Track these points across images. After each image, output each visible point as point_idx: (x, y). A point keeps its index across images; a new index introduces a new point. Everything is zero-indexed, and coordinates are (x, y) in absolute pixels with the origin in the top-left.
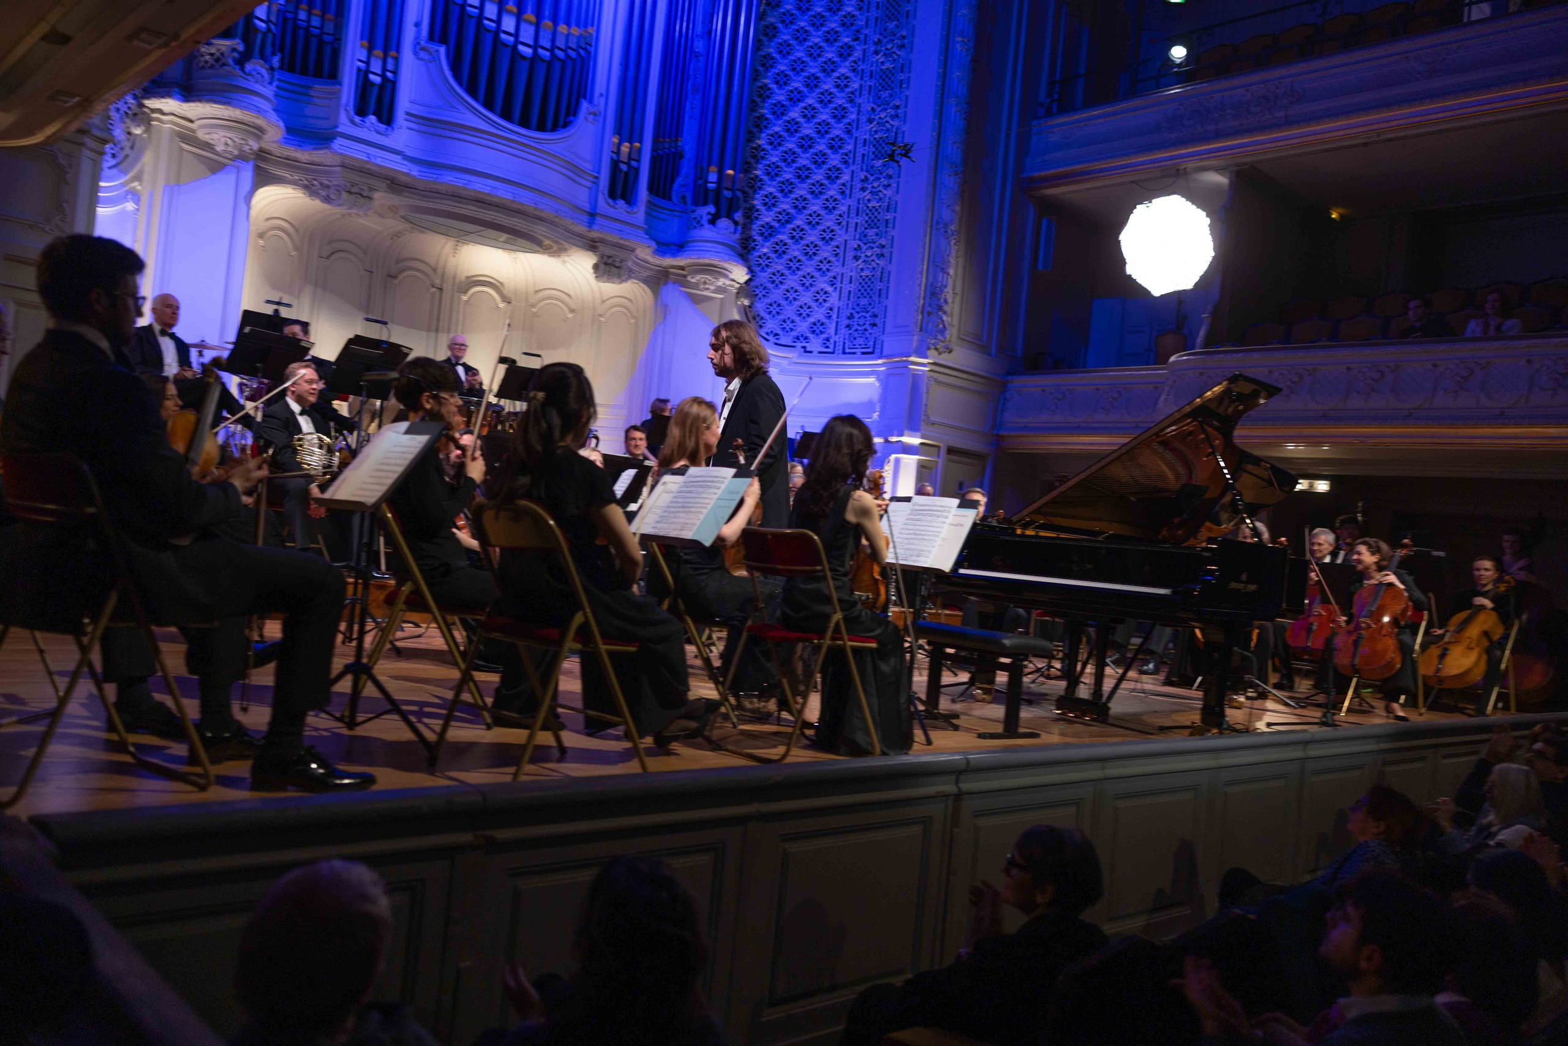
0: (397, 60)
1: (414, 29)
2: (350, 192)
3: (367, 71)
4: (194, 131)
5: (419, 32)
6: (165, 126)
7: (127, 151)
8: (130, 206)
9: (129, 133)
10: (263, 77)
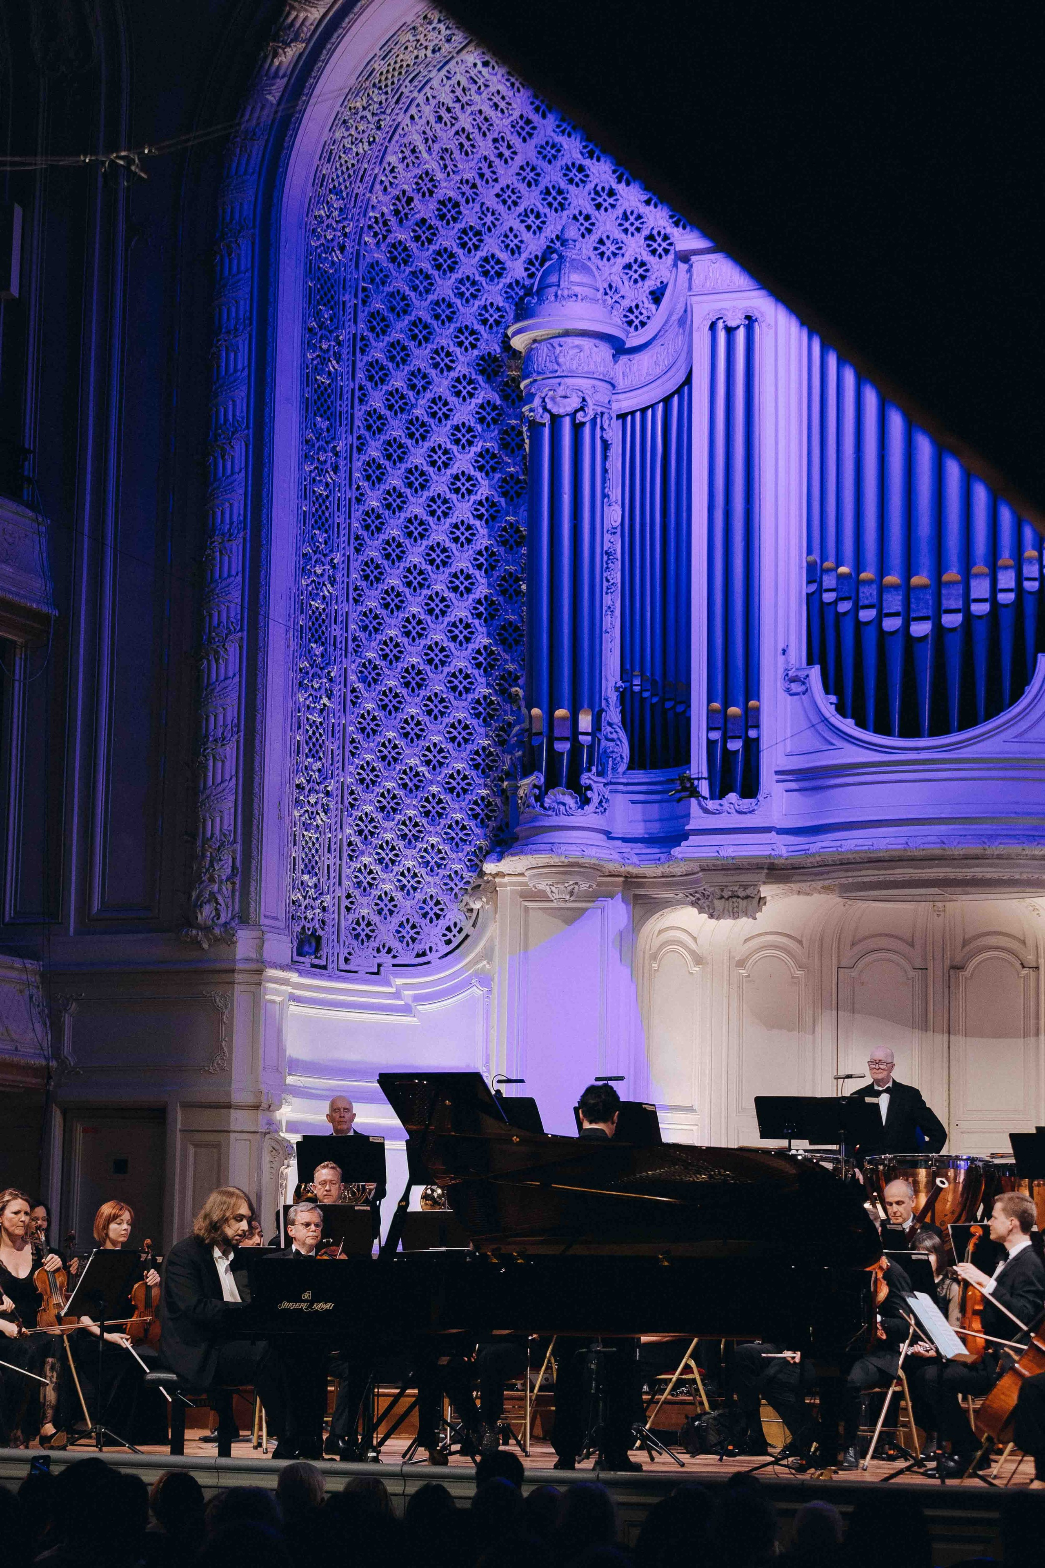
0: (757, 710)
1: (781, 659)
2: (722, 897)
3: (725, 739)
4: (525, 884)
5: (787, 662)
6: (507, 889)
7: (468, 929)
8: (477, 991)
9: (471, 910)
10: (564, 804)
